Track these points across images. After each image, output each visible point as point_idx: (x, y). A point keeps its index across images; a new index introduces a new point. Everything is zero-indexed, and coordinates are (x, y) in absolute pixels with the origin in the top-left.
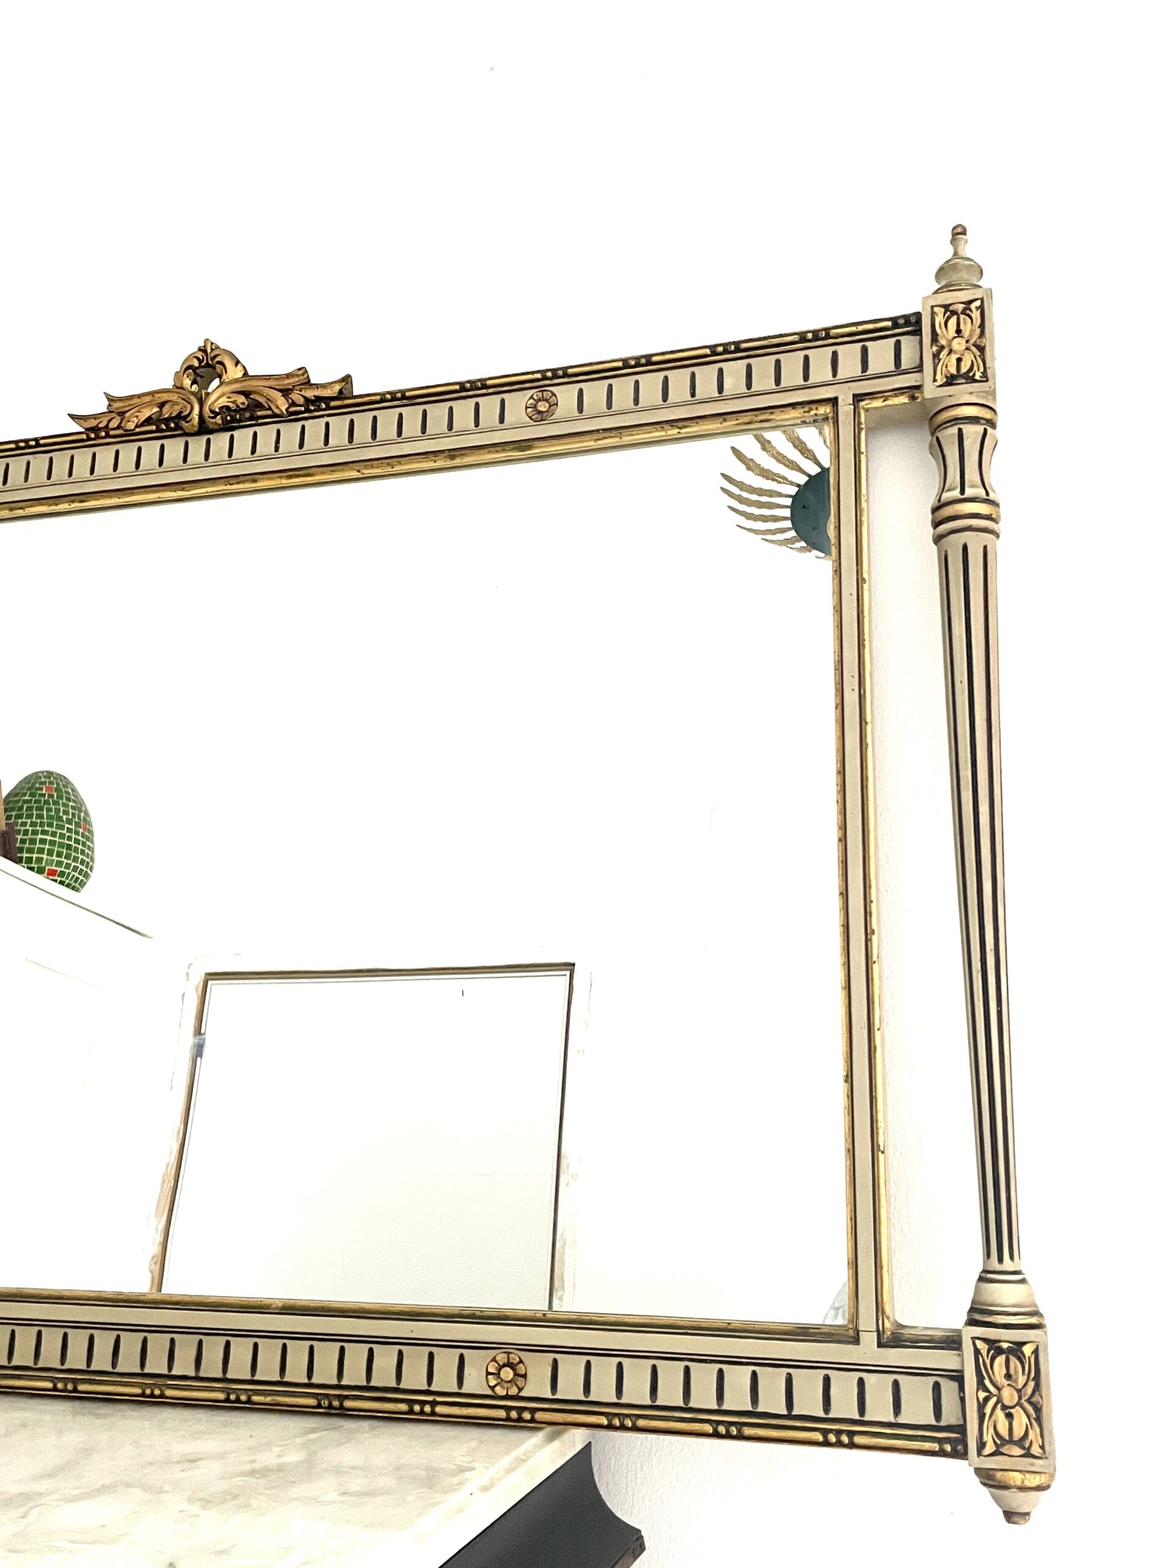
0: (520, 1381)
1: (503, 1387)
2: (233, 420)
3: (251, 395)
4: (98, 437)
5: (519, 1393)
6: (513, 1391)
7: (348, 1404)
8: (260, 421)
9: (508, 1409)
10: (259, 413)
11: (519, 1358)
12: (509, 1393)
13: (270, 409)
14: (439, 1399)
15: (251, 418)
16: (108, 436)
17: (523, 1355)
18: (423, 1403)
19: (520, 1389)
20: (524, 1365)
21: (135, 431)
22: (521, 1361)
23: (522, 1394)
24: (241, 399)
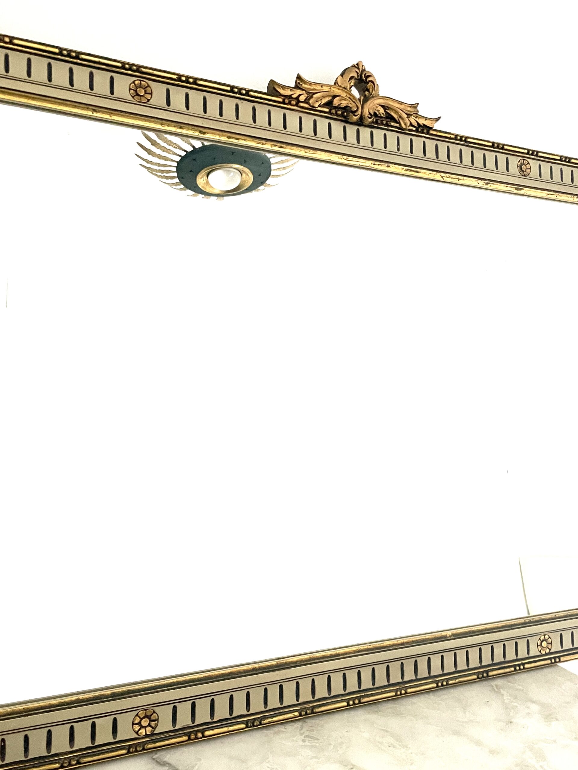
0: (550, 646)
1: (543, 650)
2: (376, 122)
3: (388, 110)
4: (289, 103)
5: (550, 651)
6: (548, 651)
7: (491, 674)
8: (390, 128)
9: (550, 659)
10: (393, 124)
11: (549, 636)
12: (547, 652)
13: (399, 123)
14: (524, 662)
15: (387, 125)
16: (297, 105)
17: (550, 635)
18: (519, 665)
19: (550, 650)
20: (550, 638)
21: (317, 109)
22: (549, 637)
23: (552, 651)
24: (382, 111)
